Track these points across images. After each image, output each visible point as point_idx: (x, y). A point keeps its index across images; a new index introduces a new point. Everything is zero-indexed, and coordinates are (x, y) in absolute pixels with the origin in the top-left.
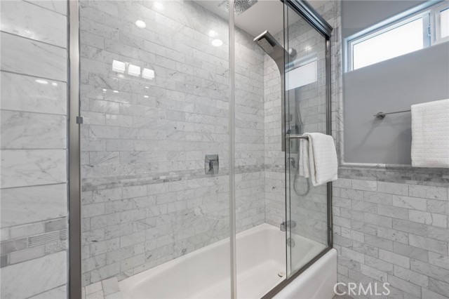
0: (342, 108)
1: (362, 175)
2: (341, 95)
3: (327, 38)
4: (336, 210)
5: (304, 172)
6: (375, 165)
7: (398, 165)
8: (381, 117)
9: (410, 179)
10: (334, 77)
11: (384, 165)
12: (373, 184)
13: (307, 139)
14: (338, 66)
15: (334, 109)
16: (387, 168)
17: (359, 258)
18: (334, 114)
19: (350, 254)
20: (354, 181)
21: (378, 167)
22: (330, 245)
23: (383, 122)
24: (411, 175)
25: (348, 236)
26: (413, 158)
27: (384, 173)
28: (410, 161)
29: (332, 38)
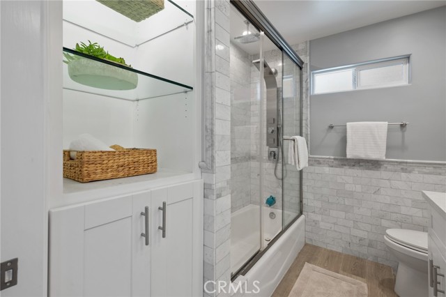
0: (309, 119)
1: (320, 164)
2: (309, 109)
3: (301, 68)
4: (305, 188)
5: (291, 162)
6: (328, 157)
7: (340, 157)
8: (331, 127)
9: (345, 165)
10: (304, 96)
11: (332, 157)
12: (327, 169)
13: (294, 140)
14: (307, 90)
15: (304, 118)
16: (334, 159)
17: (319, 218)
18: (304, 122)
19: (313, 216)
20: (316, 167)
21: (329, 158)
22: (301, 213)
23: (333, 131)
24: (346, 163)
25: (312, 205)
26: (347, 153)
27: (333, 162)
28: (346, 155)
29: (303, 69)
